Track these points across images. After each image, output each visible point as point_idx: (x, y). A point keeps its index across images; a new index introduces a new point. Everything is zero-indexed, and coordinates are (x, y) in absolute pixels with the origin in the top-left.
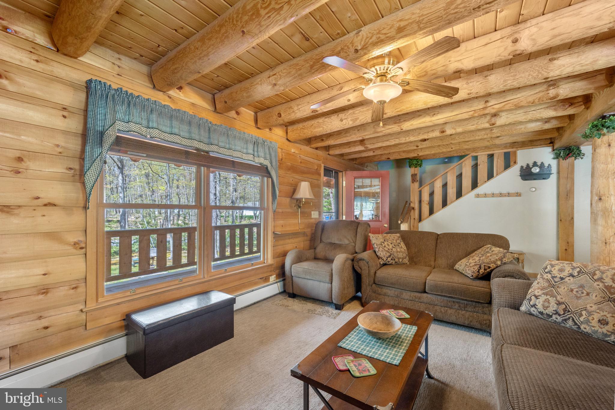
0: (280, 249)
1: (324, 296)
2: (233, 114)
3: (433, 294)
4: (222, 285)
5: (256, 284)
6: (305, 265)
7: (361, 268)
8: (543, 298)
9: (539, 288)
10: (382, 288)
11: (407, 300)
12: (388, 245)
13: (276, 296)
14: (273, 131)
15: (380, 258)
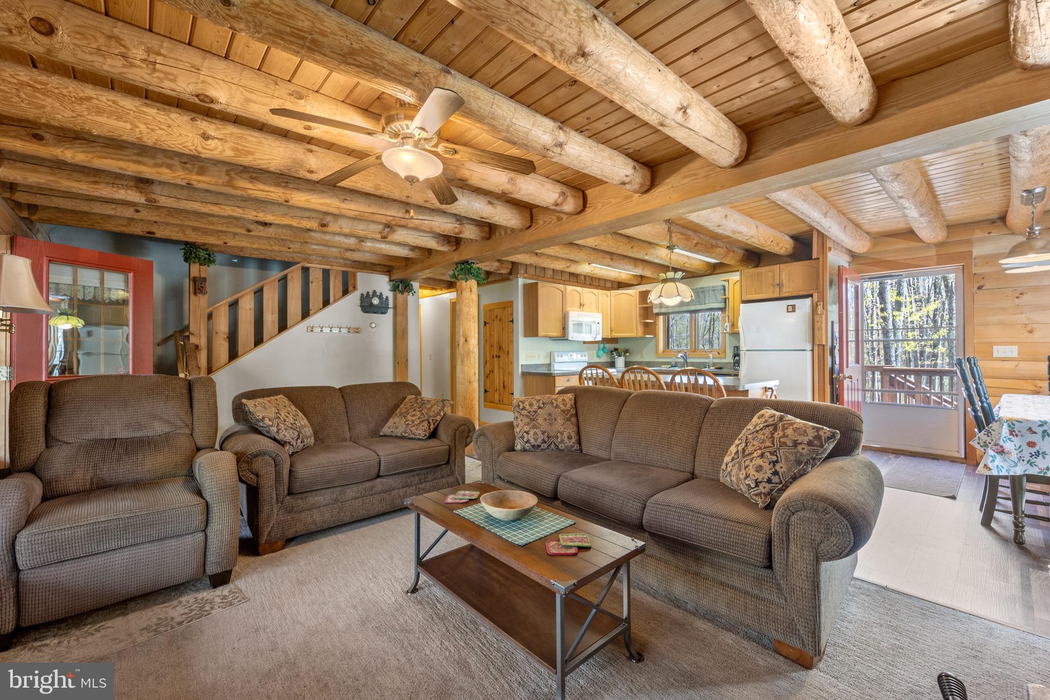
1: (182, 571)
3: (391, 475)
7: (256, 474)
8: (532, 433)
9: (525, 425)
10: (307, 497)
11: (352, 499)
15: (285, 442)
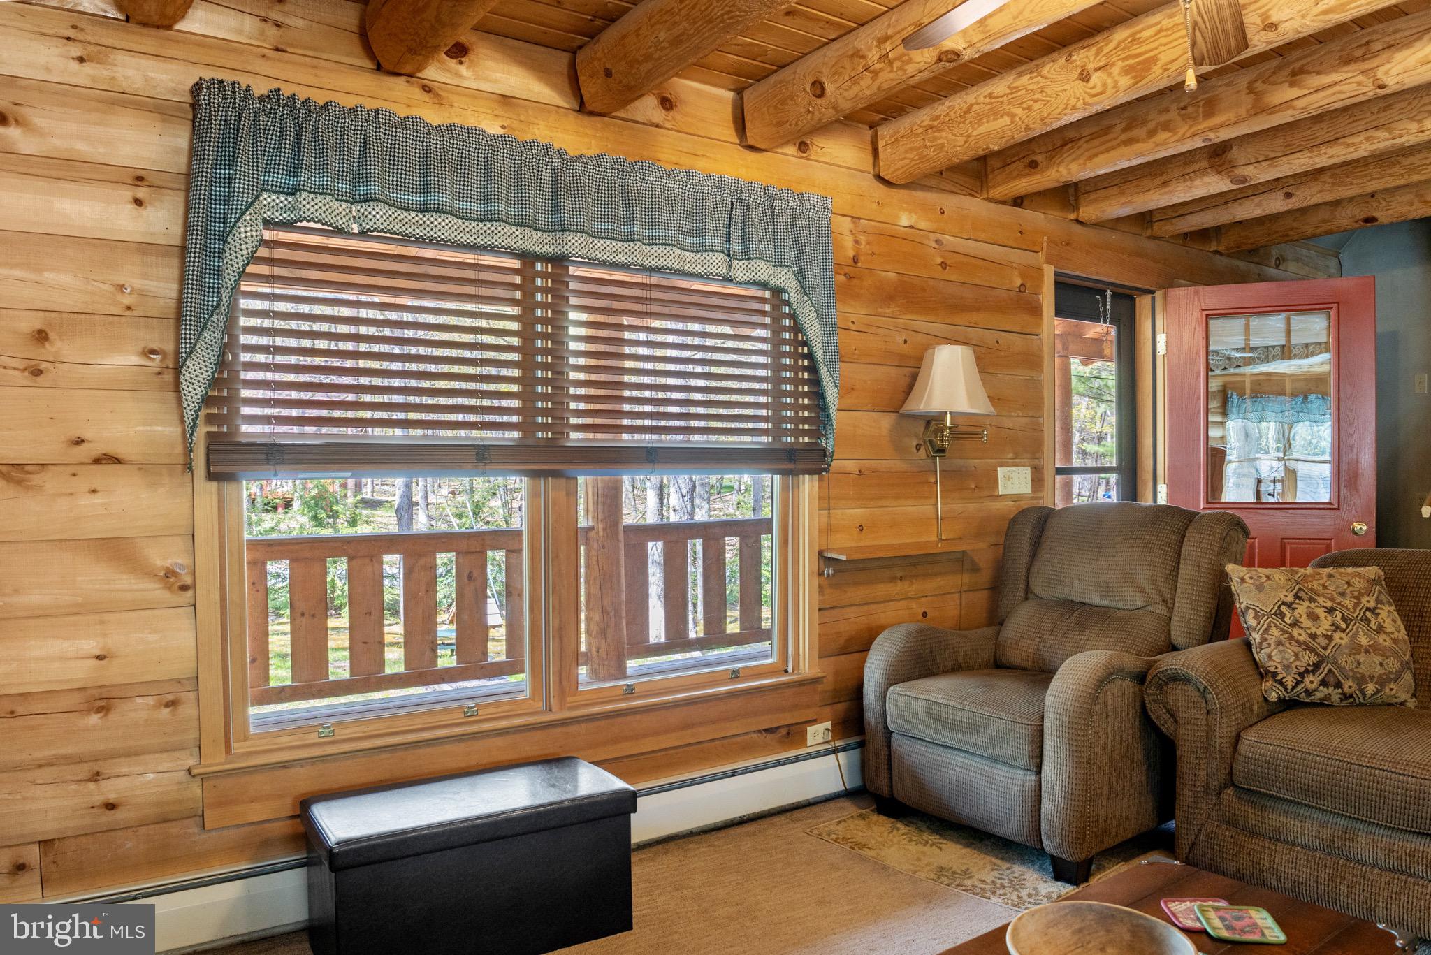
0: (852, 620)
1: (1009, 821)
2: (647, 108)
4: (615, 741)
5: (747, 749)
6: (939, 690)
7: (1173, 716)
10: (1263, 808)
12: (1313, 617)
13: (832, 805)
14: (814, 152)
15: (1267, 672)
